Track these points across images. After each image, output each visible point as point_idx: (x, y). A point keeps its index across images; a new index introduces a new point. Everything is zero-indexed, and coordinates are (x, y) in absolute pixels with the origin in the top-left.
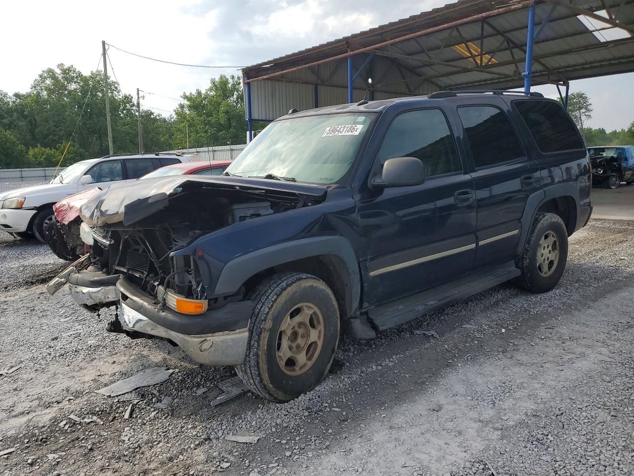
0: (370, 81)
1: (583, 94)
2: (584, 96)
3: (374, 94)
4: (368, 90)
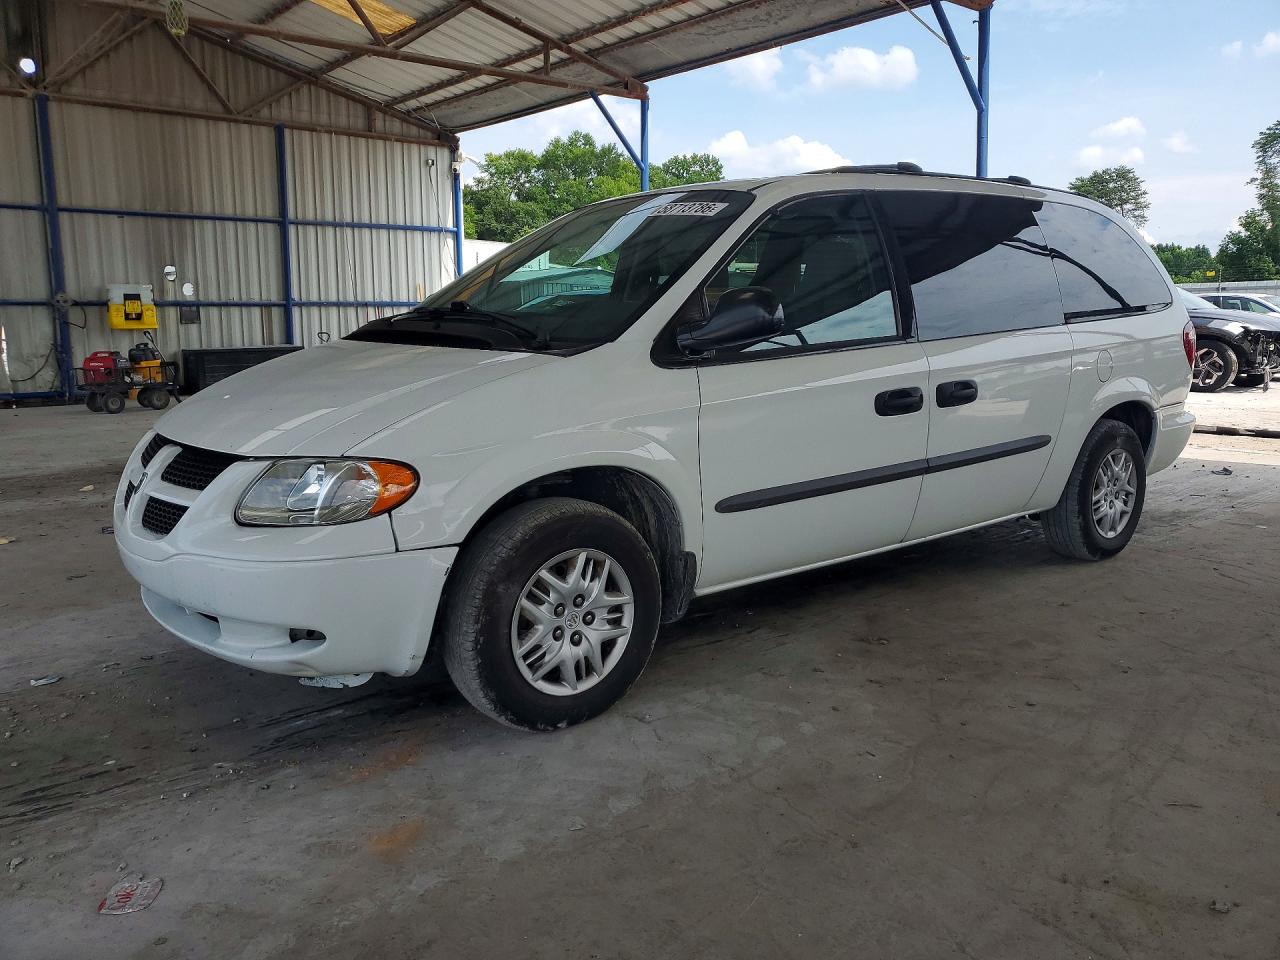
0: (27, 66)
1: (1129, 171)
2: (1131, 175)
3: (53, 108)
4: (21, 95)
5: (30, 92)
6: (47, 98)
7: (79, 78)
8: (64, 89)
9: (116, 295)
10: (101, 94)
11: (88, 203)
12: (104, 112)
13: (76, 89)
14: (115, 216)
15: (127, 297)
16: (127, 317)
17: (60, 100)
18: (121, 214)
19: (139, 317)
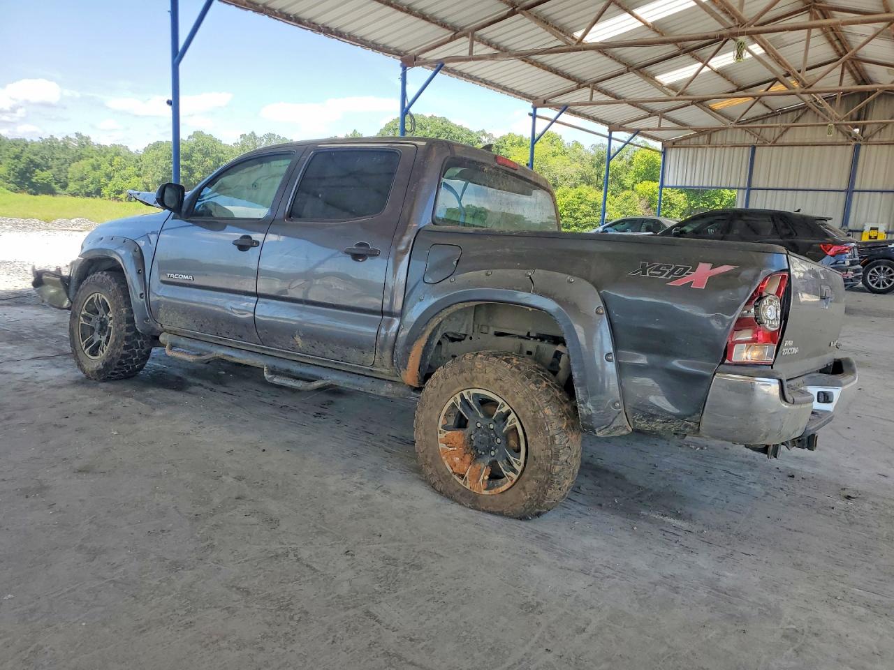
3: (863, 149)
4: (850, 145)
5: (853, 143)
6: (860, 145)
7: (878, 133)
8: (870, 140)
9: (867, 228)
10: (886, 139)
11: (868, 188)
12: (887, 147)
13: (875, 139)
14: (879, 194)
15: (872, 229)
16: (870, 237)
17: (866, 145)
18: (882, 192)
19: (876, 238)
